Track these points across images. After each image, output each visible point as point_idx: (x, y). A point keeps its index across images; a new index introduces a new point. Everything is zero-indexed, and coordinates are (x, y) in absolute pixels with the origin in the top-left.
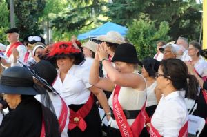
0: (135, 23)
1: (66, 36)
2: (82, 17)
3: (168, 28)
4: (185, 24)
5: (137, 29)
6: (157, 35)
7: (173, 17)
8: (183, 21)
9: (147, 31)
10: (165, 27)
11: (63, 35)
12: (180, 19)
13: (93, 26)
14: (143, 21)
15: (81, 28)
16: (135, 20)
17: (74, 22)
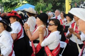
0: (38, 4)
1: (9, 10)
2: (16, 2)
3: (51, 6)
4: (58, 4)
5: (39, 7)
6: (47, 9)
7: (54, 2)
8: (58, 3)
9: (43, 7)
10: (50, 6)
11: (8, 9)
12: (57, 2)
13: (21, 5)
14: (41, 3)
15: (16, 6)
16: (38, 3)
17: (13, 4)
